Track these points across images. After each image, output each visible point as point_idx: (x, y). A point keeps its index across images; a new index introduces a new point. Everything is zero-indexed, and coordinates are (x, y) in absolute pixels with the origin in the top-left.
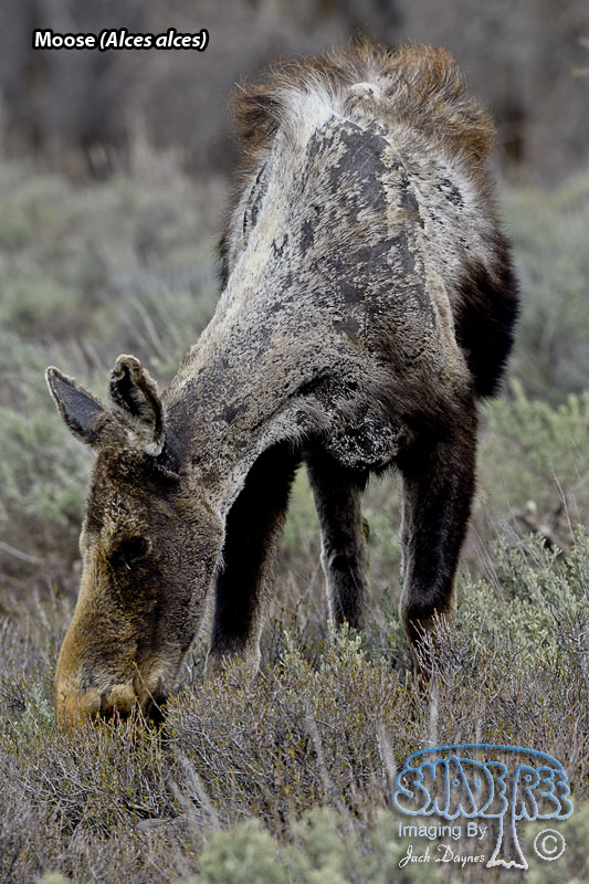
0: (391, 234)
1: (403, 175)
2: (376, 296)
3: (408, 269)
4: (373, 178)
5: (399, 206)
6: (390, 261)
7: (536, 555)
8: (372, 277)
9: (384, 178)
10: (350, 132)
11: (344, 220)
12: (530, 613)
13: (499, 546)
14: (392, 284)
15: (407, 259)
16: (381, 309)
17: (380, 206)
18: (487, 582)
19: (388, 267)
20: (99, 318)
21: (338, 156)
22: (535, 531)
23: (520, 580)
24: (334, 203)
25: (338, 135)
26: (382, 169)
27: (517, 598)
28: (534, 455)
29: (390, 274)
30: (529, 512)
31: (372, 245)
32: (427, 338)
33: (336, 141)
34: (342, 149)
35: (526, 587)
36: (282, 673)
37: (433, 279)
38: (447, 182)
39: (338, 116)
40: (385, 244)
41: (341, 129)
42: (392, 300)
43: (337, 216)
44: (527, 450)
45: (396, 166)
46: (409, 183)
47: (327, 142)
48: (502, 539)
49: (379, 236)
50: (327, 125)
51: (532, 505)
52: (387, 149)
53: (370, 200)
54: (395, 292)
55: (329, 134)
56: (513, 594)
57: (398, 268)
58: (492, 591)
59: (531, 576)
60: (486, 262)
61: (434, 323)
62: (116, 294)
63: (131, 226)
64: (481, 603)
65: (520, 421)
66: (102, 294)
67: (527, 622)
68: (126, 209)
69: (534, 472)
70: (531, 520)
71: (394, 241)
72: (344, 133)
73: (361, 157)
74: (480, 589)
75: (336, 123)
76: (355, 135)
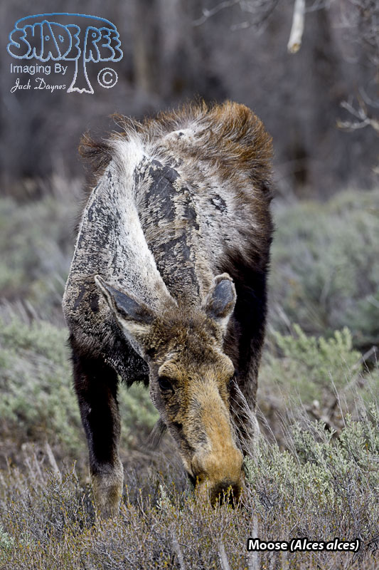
0: (177, 235)
1: (187, 196)
2: (168, 274)
3: (186, 258)
4: (168, 199)
5: (183, 216)
6: (175, 253)
7: (320, 434)
8: (167, 262)
9: (175, 198)
10: (155, 168)
11: (152, 224)
12: (317, 472)
13: (296, 429)
14: (177, 267)
15: (186, 251)
16: (171, 283)
17: (171, 216)
18: (289, 452)
19: (174, 256)
20: (36, 287)
21: (148, 185)
22: (318, 420)
23: (310, 451)
24: (146, 213)
25: (148, 170)
26: (174, 192)
27: (308, 462)
28: (315, 371)
29: (176, 261)
30: (315, 408)
31: (166, 242)
32: (194, 302)
33: (146, 175)
34: (150, 180)
35: (313, 455)
36: (157, 513)
37: (201, 262)
38: (218, 197)
39: (147, 156)
40: (173, 242)
41: (150, 166)
42: (176, 277)
43: (148, 222)
44: (310, 368)
45: (183, 190)
46: (190, 201)
47: (143, 175)
48: (297, 424)
49: (170, 237)
50: (141, 164)
51: (316, 403)
52: (178, 179)
53: (165, 213)
54: (179, 272)
55: (142, 171)
56: (305, 460)
57: (179, 257)
58: (292, 458)
59: (317, 448)
60: (241, 249)
61: (198, 293)
62: (45, 272)
63: (55, 228)
64: (285, 466)
65: (304, 350)
66: (37, 273)
67: (314, 478)
68: (52, 217)
69: (316, 382)
70: (316, 412)
71: (178, 240)
72: (151, 169)
73: (161, 184)
74: (285, 456)
75: (146, 162)
76: (158, 170)
